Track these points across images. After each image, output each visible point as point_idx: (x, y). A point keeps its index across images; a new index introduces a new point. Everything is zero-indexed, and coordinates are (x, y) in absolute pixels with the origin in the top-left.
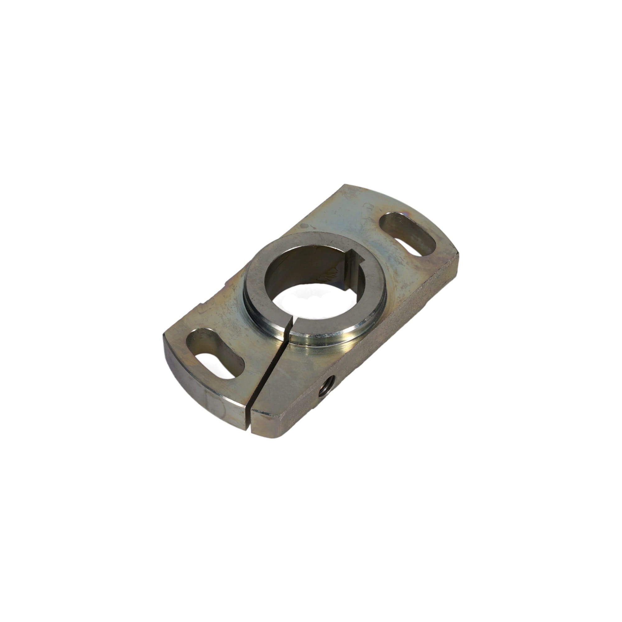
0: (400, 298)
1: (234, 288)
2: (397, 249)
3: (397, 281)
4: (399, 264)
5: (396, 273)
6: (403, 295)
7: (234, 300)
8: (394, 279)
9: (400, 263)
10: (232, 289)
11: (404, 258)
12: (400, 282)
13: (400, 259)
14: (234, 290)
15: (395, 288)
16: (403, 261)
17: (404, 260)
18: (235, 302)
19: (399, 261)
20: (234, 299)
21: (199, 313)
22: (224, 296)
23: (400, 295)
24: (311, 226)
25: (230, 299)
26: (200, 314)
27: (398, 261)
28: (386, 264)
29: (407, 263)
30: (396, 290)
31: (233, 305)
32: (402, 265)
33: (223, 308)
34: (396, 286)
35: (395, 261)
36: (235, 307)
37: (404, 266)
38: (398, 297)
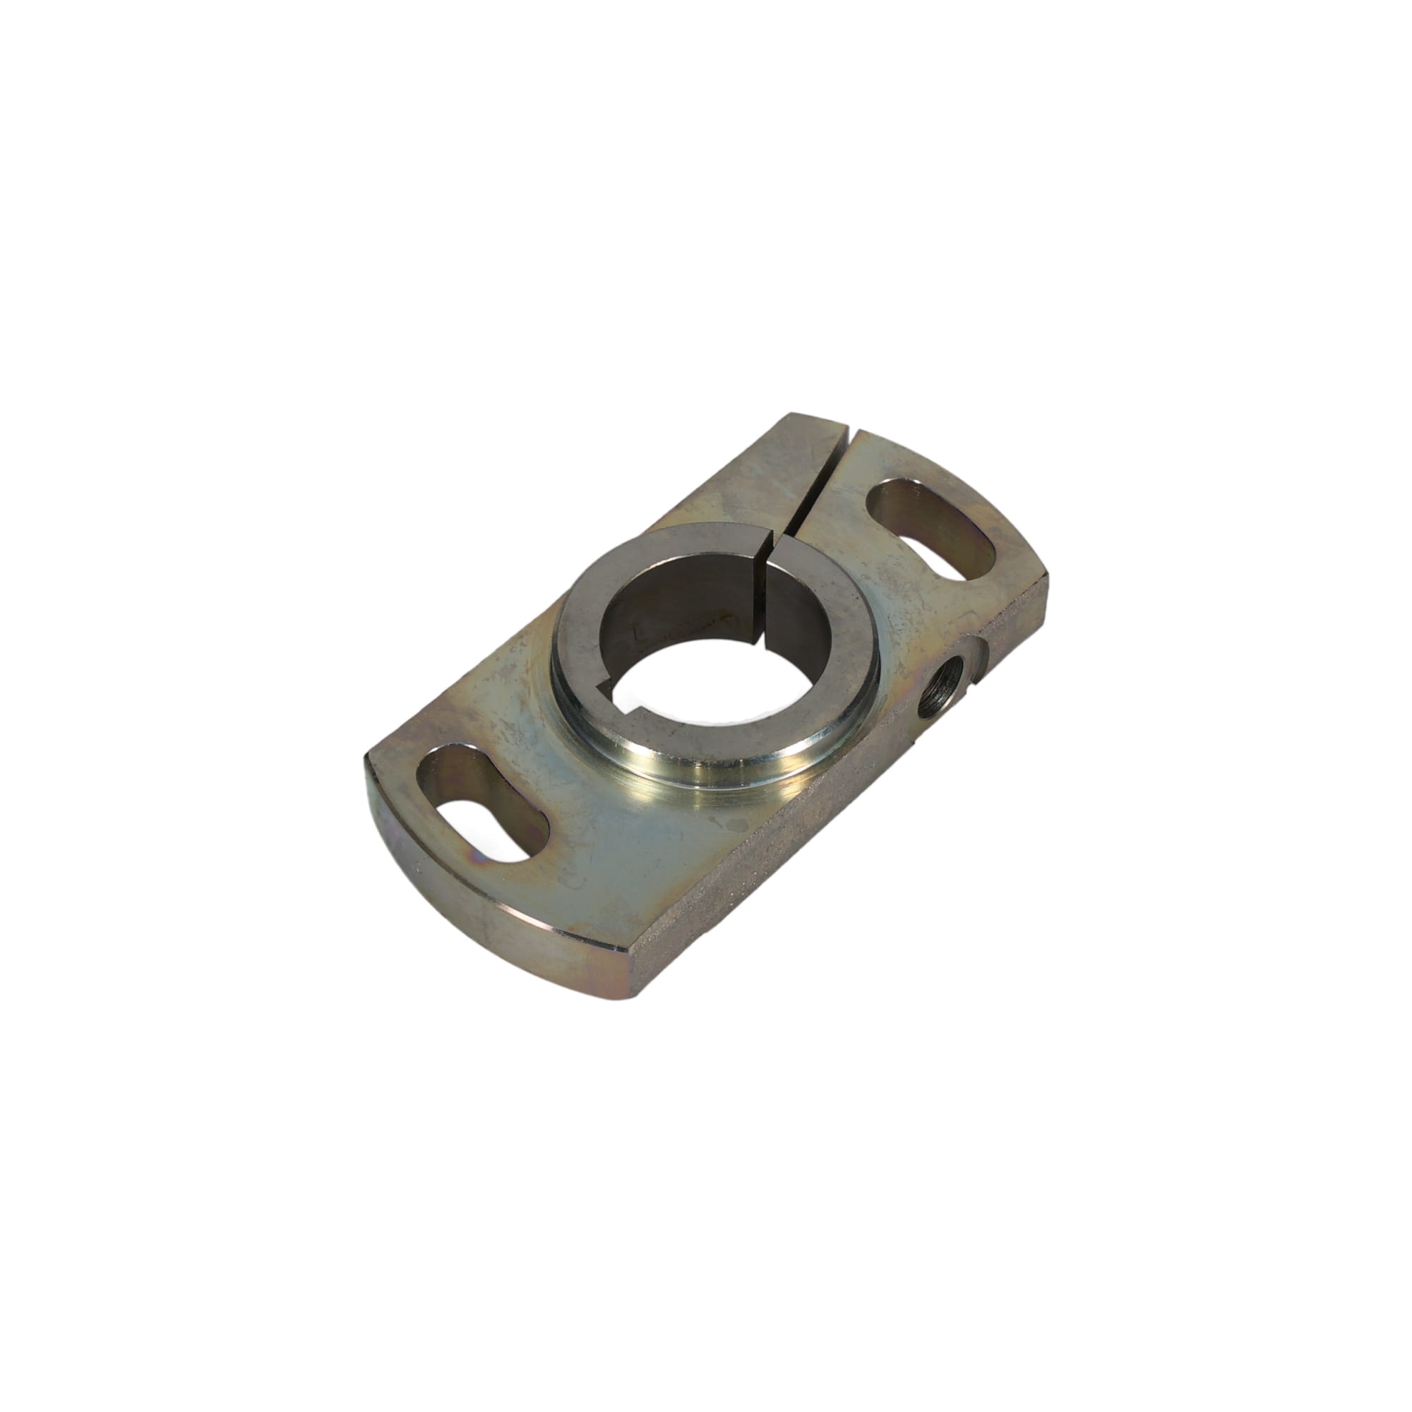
0: (522, 644)
1: (901, 669)
2: (513, 762)
3: (524, 682)
4: (513, 724)
5: (523, 703)
6: (514, 649)
7: (899, 641)
8: (529, 688)
9: (509, 726)
10: (904, 668)
11: (499, 738)
12: (516, 680)
13: (510, 738)
14: (901, 665)
15: (529, 666)
16: (504, 731)
17: (500, 735)
18: (896, 636)
19: (512, 732)
20: (899, 644)
21: (975, 613)
22: (922, 651)
23: (521, 651)
24: (721, 827)
25: (907, 644)
26: (972, 612)
27: (513, 730)
28: (544, 725)
29: (493, 726)
30: (527, 662)
31: (900, 630)
32: (505, 722)
33: (923, 623)
34: (527, 671)
35: (521, 733)
36: (896, 625)
37: (501, 720)
38: (525, 645)
